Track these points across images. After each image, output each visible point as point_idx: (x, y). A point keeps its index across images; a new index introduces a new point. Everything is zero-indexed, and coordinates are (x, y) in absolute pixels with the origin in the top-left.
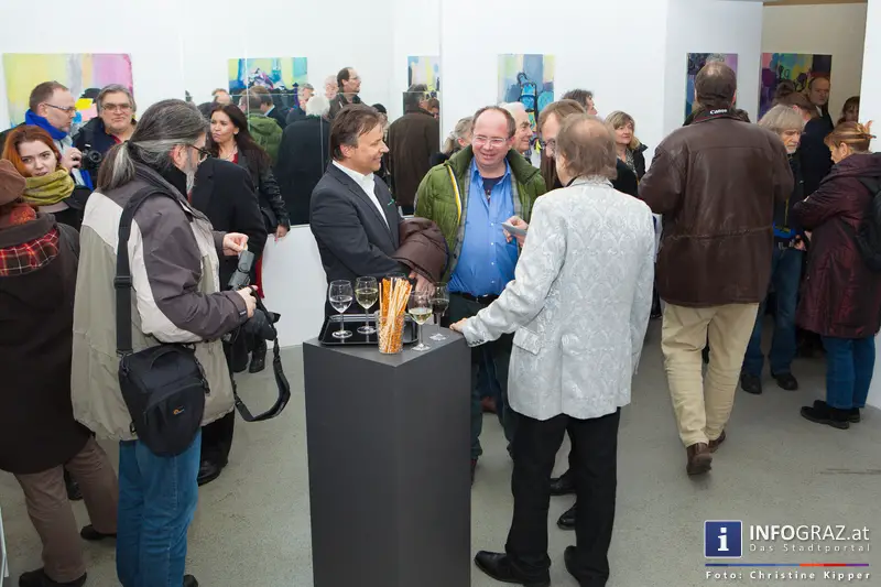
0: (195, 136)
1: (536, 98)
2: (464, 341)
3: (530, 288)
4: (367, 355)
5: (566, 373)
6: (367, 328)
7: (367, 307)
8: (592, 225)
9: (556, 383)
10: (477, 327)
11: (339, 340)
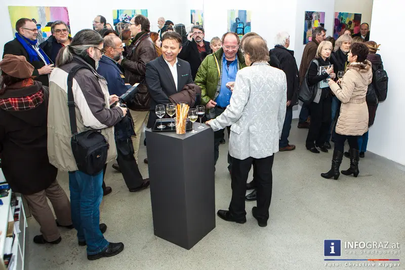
0: (98, 44)
1: (243, 29)
2: (211, 129)
3: (236, 108)
4: (172, 135)
5: (251, 141)
6: (172, 124)
7: (171, 116)
8: (260, 82)
9: (248, 145)
10: (216, 123)
11: (160, 129)
